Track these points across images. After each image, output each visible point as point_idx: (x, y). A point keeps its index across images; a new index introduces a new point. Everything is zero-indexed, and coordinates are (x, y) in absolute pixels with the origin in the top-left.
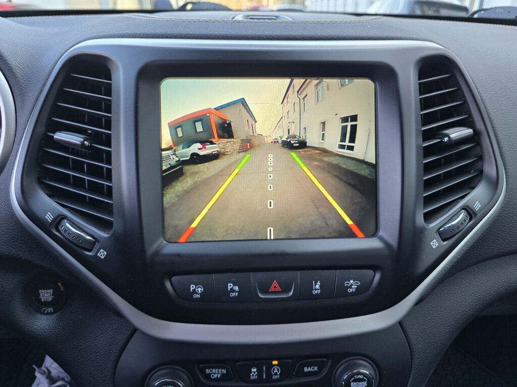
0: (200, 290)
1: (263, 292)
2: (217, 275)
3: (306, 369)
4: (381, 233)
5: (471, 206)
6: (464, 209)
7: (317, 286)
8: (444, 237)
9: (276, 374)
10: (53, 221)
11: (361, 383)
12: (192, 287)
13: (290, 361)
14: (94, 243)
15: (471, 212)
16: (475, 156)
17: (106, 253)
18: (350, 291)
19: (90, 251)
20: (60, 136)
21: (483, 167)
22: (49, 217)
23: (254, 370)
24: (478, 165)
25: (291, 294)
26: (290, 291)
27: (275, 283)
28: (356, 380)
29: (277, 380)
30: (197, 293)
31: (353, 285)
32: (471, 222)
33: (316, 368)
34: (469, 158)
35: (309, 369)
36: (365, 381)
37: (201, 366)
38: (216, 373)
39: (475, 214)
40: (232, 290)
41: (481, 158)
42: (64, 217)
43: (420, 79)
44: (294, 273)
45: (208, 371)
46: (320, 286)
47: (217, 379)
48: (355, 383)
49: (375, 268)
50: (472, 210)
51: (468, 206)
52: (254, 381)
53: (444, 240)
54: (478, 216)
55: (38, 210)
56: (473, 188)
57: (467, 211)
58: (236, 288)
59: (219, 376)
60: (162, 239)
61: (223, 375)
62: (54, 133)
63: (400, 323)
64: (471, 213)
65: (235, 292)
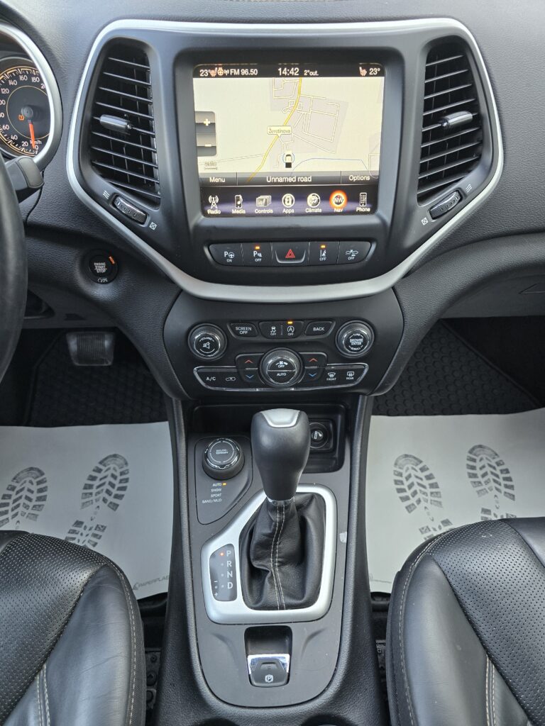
0: (232, 256)
1: (280, 259)
2: (245, 244)
3: (314, 329)
4: (379, 211)
5: (463, 188)
6: (457, 191)
7: (324, 255)
8: (434, 216)
9: (291, 332)
10: (110, 198)
11: (358, 340)
12: (226, 253)
13: (302, 322)
14: (146, 218)
15: (462, 193)
16: (478, 141)
17: (156, 225)
18: (350, 258)
19: (143, 224)
20: (105, 119)
21: (482, 151)
22: (106, 195)
23: (273, 328)
24: (480, 148)
25: (303, 260)
26: (302, 258)
27: (290, 251)
28: (354, 338)
29: (291, 337)
30: (230, 259)
31: (352, 254)
32: (461, 203)
33: (323, 329)
34: (473, 142)
35: (318, 329)
36: (361, 338)
37: (232, 324)
38: (244, 330)
39: (466, 196)
40: (257, 257)
41: (481, 142)
42: (118, 195)
43: (427, 62)
44: (305, 243)
45: (237, 329)
46: (326, 254)
47: (244, 335)
48: (353, 340)
49: (370, 240)
50: (463, 192)
51: (460, 188)
52: (273, 337)
53: (434, 219)
54: (469, 197)
55: (96, 189)
56: (469, 172)
57: (459, 193)
58: (260, 255)
59: (246, 332)
60: (200, 214)
61: (249, 331)
62: (99, 117)
63: (393, 288)
64: (462, 195)
65: (259, 257)
